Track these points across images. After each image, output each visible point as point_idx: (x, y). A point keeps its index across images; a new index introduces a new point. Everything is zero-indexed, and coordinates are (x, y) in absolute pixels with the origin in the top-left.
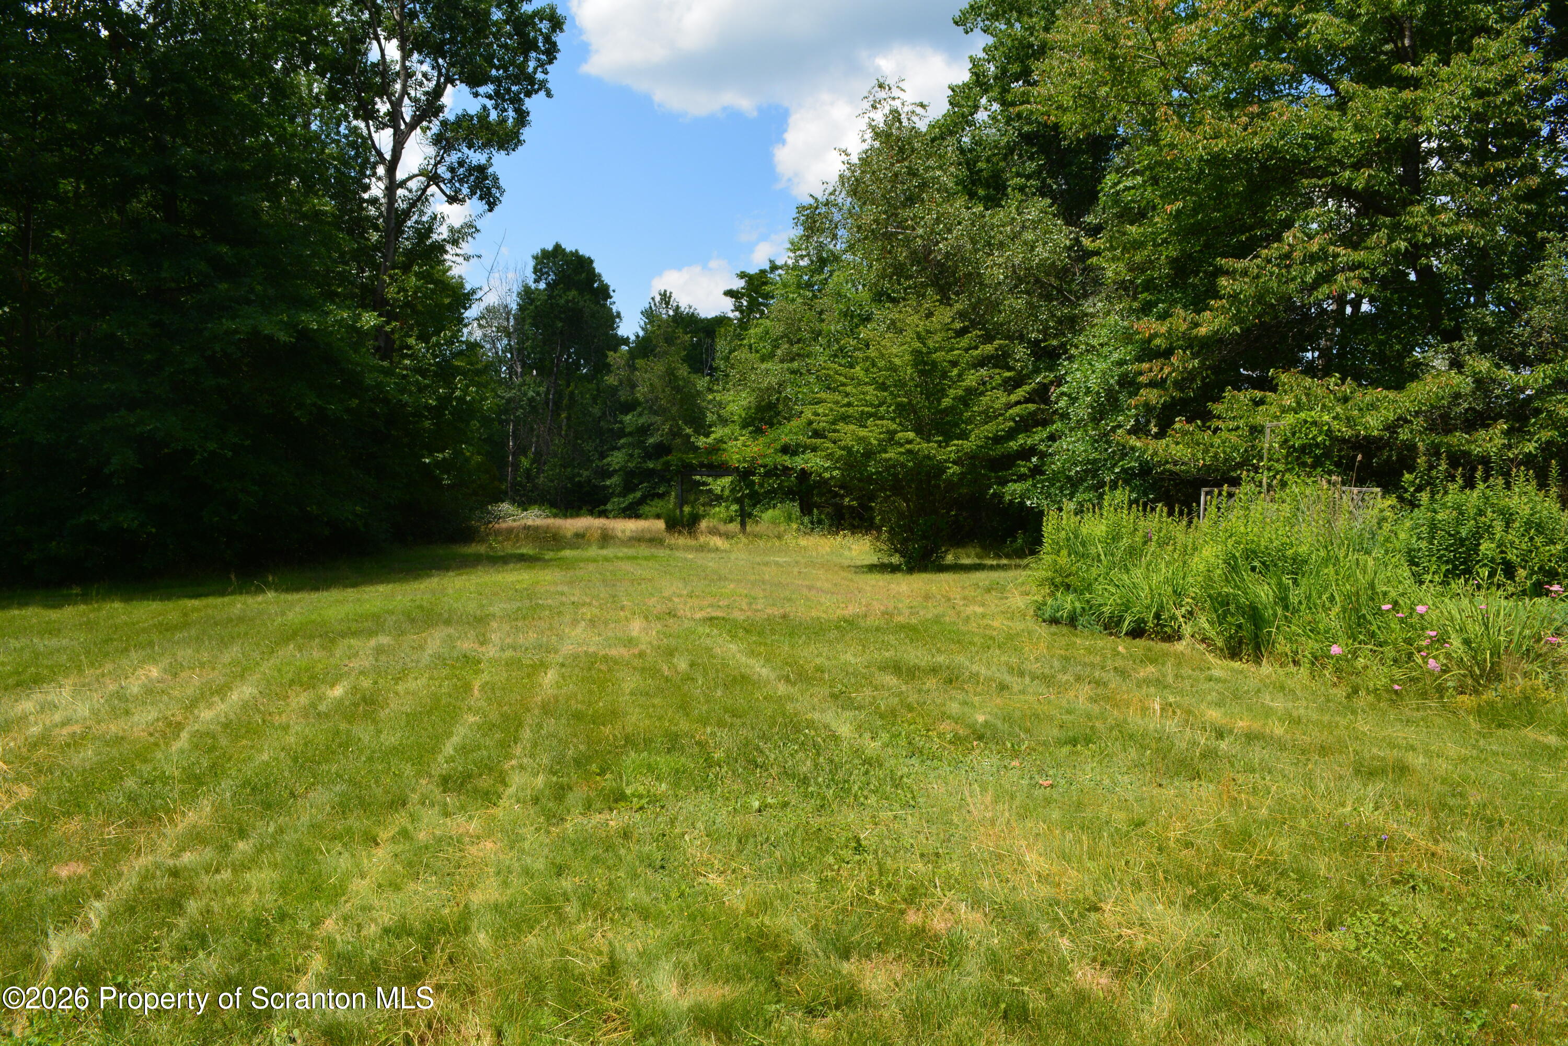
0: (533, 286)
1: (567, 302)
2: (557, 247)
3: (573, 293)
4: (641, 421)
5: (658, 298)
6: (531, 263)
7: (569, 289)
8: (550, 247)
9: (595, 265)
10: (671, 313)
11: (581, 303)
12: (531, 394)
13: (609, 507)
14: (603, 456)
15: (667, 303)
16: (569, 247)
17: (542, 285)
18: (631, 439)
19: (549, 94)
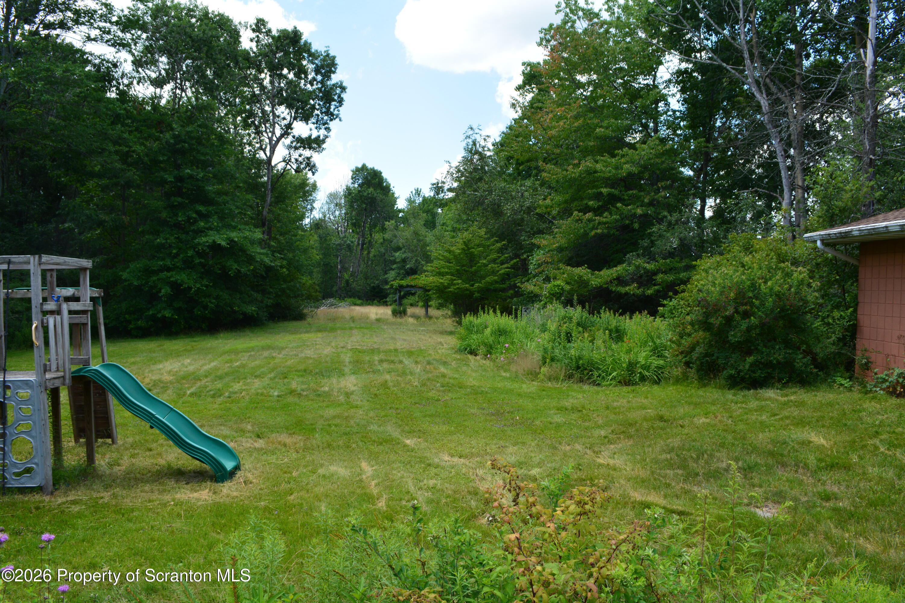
0: (352, 186)
1: (368, 194)
2: (364, 166)
3: (371, 190)
4: (404, 256)
5: (414, 192)
6: (351, 174)
7: (369, 188)
8: (360, 166)
9: (383, 175)
10: (421, 199)
11: (375, 195)
12: (348, 242)
13: (388, 299)
14: (386, 273)
15: (419, 195)
16: (370, 166)
17: (356, 186)
18: (399, 265)
19: (340, 120)
